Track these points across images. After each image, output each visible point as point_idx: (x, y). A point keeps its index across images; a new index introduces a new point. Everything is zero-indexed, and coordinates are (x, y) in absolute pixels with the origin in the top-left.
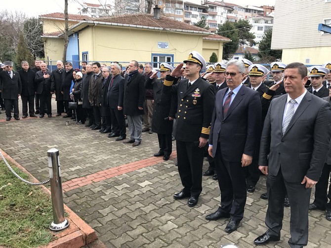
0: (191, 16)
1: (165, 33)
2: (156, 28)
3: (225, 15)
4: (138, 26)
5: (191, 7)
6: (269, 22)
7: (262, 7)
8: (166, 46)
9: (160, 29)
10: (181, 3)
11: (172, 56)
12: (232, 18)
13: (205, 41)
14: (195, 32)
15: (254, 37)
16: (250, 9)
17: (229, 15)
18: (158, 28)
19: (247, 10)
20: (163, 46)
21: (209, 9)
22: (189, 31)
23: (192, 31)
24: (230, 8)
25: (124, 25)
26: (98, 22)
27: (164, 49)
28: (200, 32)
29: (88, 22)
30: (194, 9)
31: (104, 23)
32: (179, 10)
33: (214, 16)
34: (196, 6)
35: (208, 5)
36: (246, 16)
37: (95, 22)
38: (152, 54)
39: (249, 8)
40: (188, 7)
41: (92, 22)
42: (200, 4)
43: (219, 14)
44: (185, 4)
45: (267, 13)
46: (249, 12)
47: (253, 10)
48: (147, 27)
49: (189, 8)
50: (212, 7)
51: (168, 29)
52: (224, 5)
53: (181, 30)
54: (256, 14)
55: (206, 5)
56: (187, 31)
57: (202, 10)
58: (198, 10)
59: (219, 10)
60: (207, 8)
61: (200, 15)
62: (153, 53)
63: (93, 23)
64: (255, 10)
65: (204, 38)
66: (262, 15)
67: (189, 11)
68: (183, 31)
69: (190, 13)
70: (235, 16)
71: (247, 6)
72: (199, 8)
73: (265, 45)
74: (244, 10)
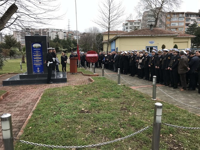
2: (147, 35)
5: (190, 15)
8: (153, 42)
10: (183, 13)
11: (157, 47)
14: (168, 35)
22: (165, 35)
27: (152, 44)
28: (171, 35)
30: (192, 16)
32: (181, 18)
34: (193, 14)
38: (146, 47)
40: (188, 15)
44: (186, 13)
57: (198, 16)
58: (195, 16)
61: (197, 19)
63: (120, 36)
68: (162, 35)
69: (190, 19)
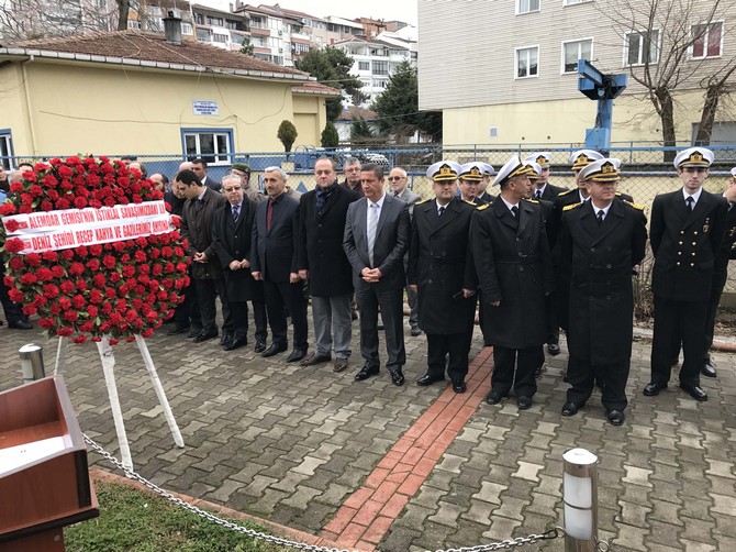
0: (212, 37)
1: (209, 78)
2: (187, 67)
3: (286, 37)
4: (143, 63)
5: (209, 17)
6: (380, 52)
7: (358, 21)
8: (213, 109)
9: (198, 69)
10: (185, 7)
11: (230, 132)
12: (302, 43)
13: (296, 97)
14: (276, 75)
15: (359, 85)
16: (336, 25)
17: (295, 35)
18: (192, 68)
19: (331, 27)
20: (206, 109)
21: (251, 23)
22: (263, 74)
23: (271, 74)
24: (296, 22)
25: (109, 59)
26: (37, 52)
27: (208, 116)
28: (288, 76)
29: (10, 51)
30: (216, 21)
31: (54, 54)
33: (263, 37)
34: (220, 16)
35: (247, 14)
36: (332, 40)
37: (32, 52)
38: (183, 131)
39: (333, 21)
40: (201, 16)
41: (22, 51)
42: (228, 10)
43: (274, 33)
44: (195, 9)
45: (374, 34)
46: (335, 31)
47: (342, 26)
48: (166, 65)
49: (206, 20)
50: (258, 19)
51: (217, 70)
52: (281, 14)
53: (246, 72)
54: (350, 36)
55: (242, 14)
56: (258, 73)
57: (235, 25)
58: (225, 23)
59: (274, 25)
60: (244, 18)
61: (233, 35)
62: (183, 126)
63: (25, 55)
64: (347, 27)
65: (294, 90)
66: (364, 38)
67: (207, 26)
68: (251, 73)
70: (307, 38)
71: (329, 18)
72: (227, 21)
73: (393, 102)
74: (324, 26)
